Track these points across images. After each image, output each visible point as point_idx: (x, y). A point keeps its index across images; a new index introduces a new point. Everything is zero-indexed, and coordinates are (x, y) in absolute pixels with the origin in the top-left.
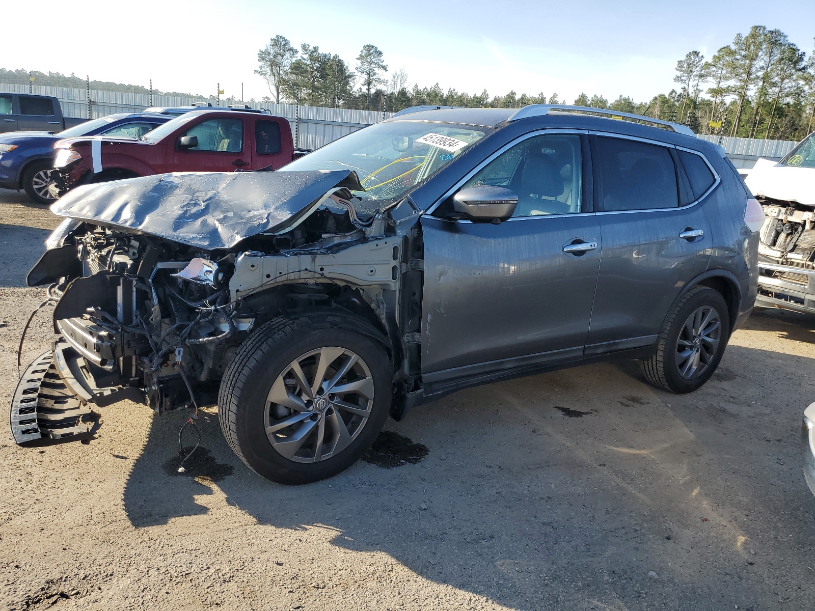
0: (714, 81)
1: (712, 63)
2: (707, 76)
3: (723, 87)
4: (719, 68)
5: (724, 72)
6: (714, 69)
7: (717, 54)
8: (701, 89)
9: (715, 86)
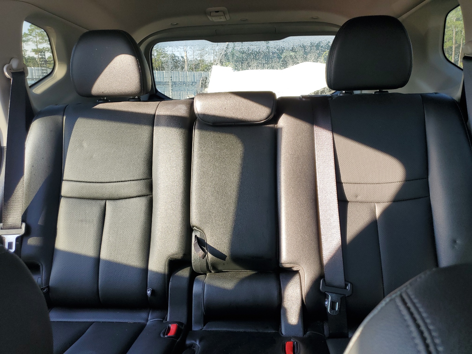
0: (33, 44)
1: (29, 34)
2: (28, 41)
3: (40, 48)
4: (34, 36)
5: (38, 39)
6: (31, 37)
7: (30, 28)
8: (26, 49)
9: (35, 48)
